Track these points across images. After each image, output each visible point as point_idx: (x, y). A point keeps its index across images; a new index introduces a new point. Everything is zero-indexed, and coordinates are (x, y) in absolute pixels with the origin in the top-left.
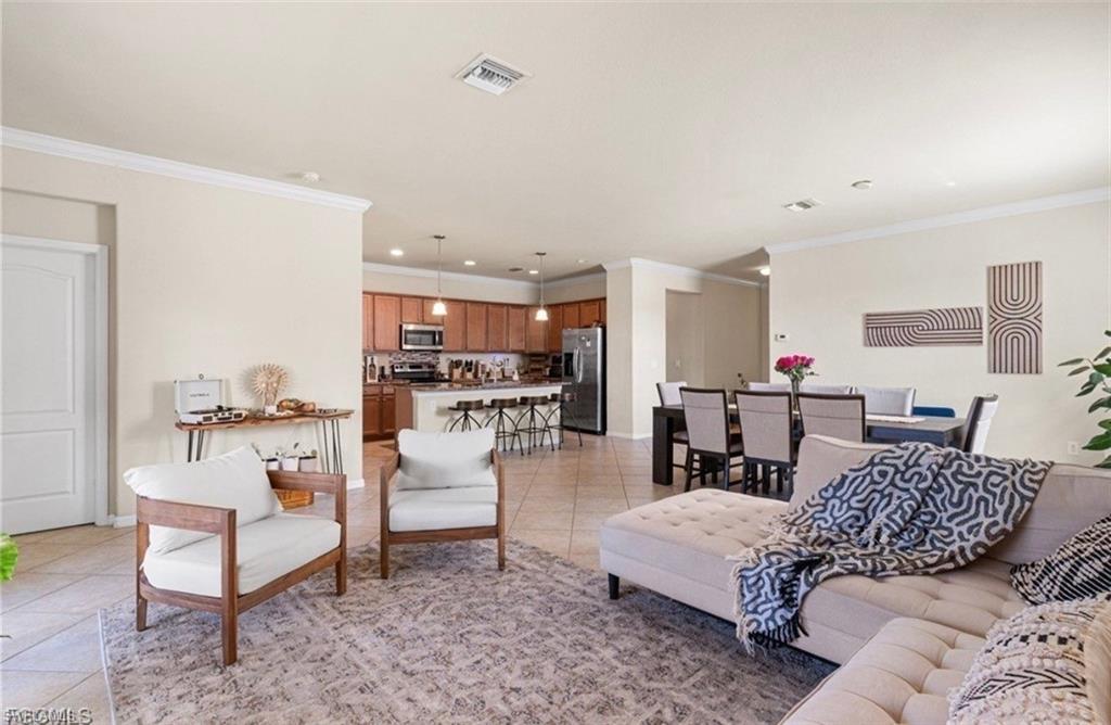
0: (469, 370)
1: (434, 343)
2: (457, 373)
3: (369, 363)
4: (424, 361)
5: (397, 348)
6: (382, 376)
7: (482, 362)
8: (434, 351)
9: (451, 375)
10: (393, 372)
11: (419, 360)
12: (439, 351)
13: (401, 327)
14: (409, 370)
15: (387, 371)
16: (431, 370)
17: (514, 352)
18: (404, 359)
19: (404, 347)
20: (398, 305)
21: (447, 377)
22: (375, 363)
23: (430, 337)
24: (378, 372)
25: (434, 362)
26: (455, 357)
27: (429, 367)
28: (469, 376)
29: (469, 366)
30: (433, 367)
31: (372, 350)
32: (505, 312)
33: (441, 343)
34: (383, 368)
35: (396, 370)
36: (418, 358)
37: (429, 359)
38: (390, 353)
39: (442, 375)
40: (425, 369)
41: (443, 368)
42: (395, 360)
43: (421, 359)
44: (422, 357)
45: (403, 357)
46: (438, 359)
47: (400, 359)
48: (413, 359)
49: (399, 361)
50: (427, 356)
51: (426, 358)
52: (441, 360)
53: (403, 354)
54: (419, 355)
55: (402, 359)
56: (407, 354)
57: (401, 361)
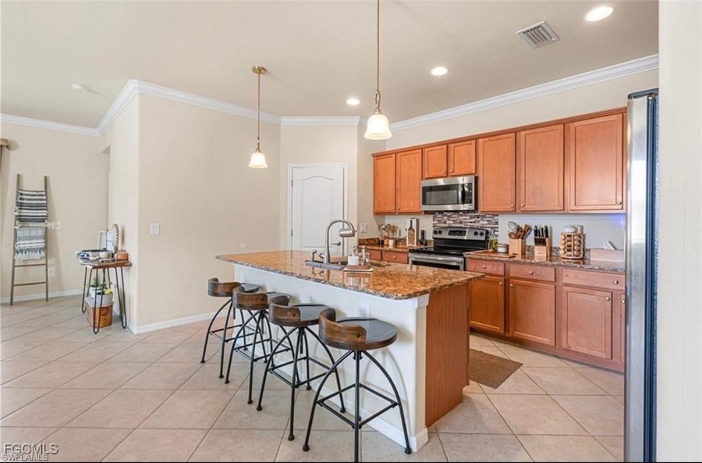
1: (458, 201)
4: (475, 225)
5: (420, 210)
6: (422, 241)
11: (469, 225)
14: (449, 237)
16: (478, 238)
18: (450, 222)
20: (420, 158)
22: (414, 226)
25: (489, 227)
26: (524, 221)
27: (476, 234)
30: (488, 234)
33: (469, 201)
34: (423, 232)
36: (466, 221)
40: (468, 236)
41: (502, 236)
42: (439, 223)
43: (471, 222)
44: (473, 220)
45: (449, 220)
46: (497, 223)
47: (445, 222)
48: (461, 222)
49: (444, 225)
50: (480, 219)
51: (478, 222)
52: (500, 225)
53: (449, 216)
54: (468, 217)
55: (447, 222)
56: (453, 216)
57: (447, 225)
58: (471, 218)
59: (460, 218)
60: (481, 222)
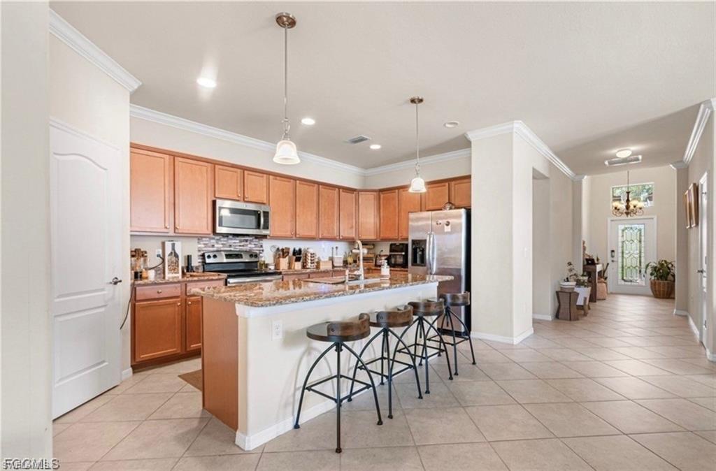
0: (298, 260)
1: (258, 226)
2: (284, 263)
3: (168, 250)
4: (244, 248)
5: (210, 231)
6: (189, 268)
7: (311, 251)
8: (257, 237)
9: (277, 265)
10: (204, 263)
11: (238, 248)
12: (265, 237)
13: (214, 203)
14: (225, 260)
15: (196, 262)
16: (253, 259)
17: (344, 239)
18: (218, 246)
19: (219, 230)
20: (210, 175)
21: (272, 267)
22: (178, 251)
23: (253, 218)
24: (182, 263)
25: (256, 250)
26: (282, 245)
27: (251, 256)
28: (298, 266)
29: (298, 255)
30: (256, 256)
31: (172, 233)
32: (336, 195)
33: (266, 227)
34: (189, 258)
35: (208, 261)
36: (236, 245)
37: (251, 246)
38: (200, 238)
39: (266, 266)
40: (246, 259)
41: (267, 257)
42: (205, 247)
43: (240, 246)
44: (242, 244)
45: (217, 243)
46: (261, 246)
47: (213, 246)
48: (230, 246)
49: (212, 249)
50: (248, 243)
51: (247, 245)
52: (264, 248)
53: (217, 240)
54: (238, 241)
55: (216, 246)
56: (222, 239)
57: (215, 249)
58: (241, 241)
59: (230, 241)
60: (249, 246)
